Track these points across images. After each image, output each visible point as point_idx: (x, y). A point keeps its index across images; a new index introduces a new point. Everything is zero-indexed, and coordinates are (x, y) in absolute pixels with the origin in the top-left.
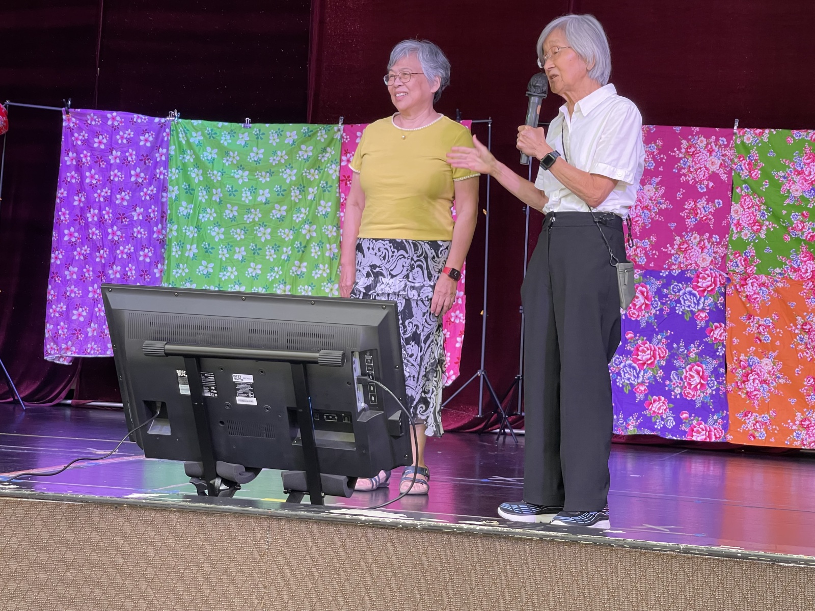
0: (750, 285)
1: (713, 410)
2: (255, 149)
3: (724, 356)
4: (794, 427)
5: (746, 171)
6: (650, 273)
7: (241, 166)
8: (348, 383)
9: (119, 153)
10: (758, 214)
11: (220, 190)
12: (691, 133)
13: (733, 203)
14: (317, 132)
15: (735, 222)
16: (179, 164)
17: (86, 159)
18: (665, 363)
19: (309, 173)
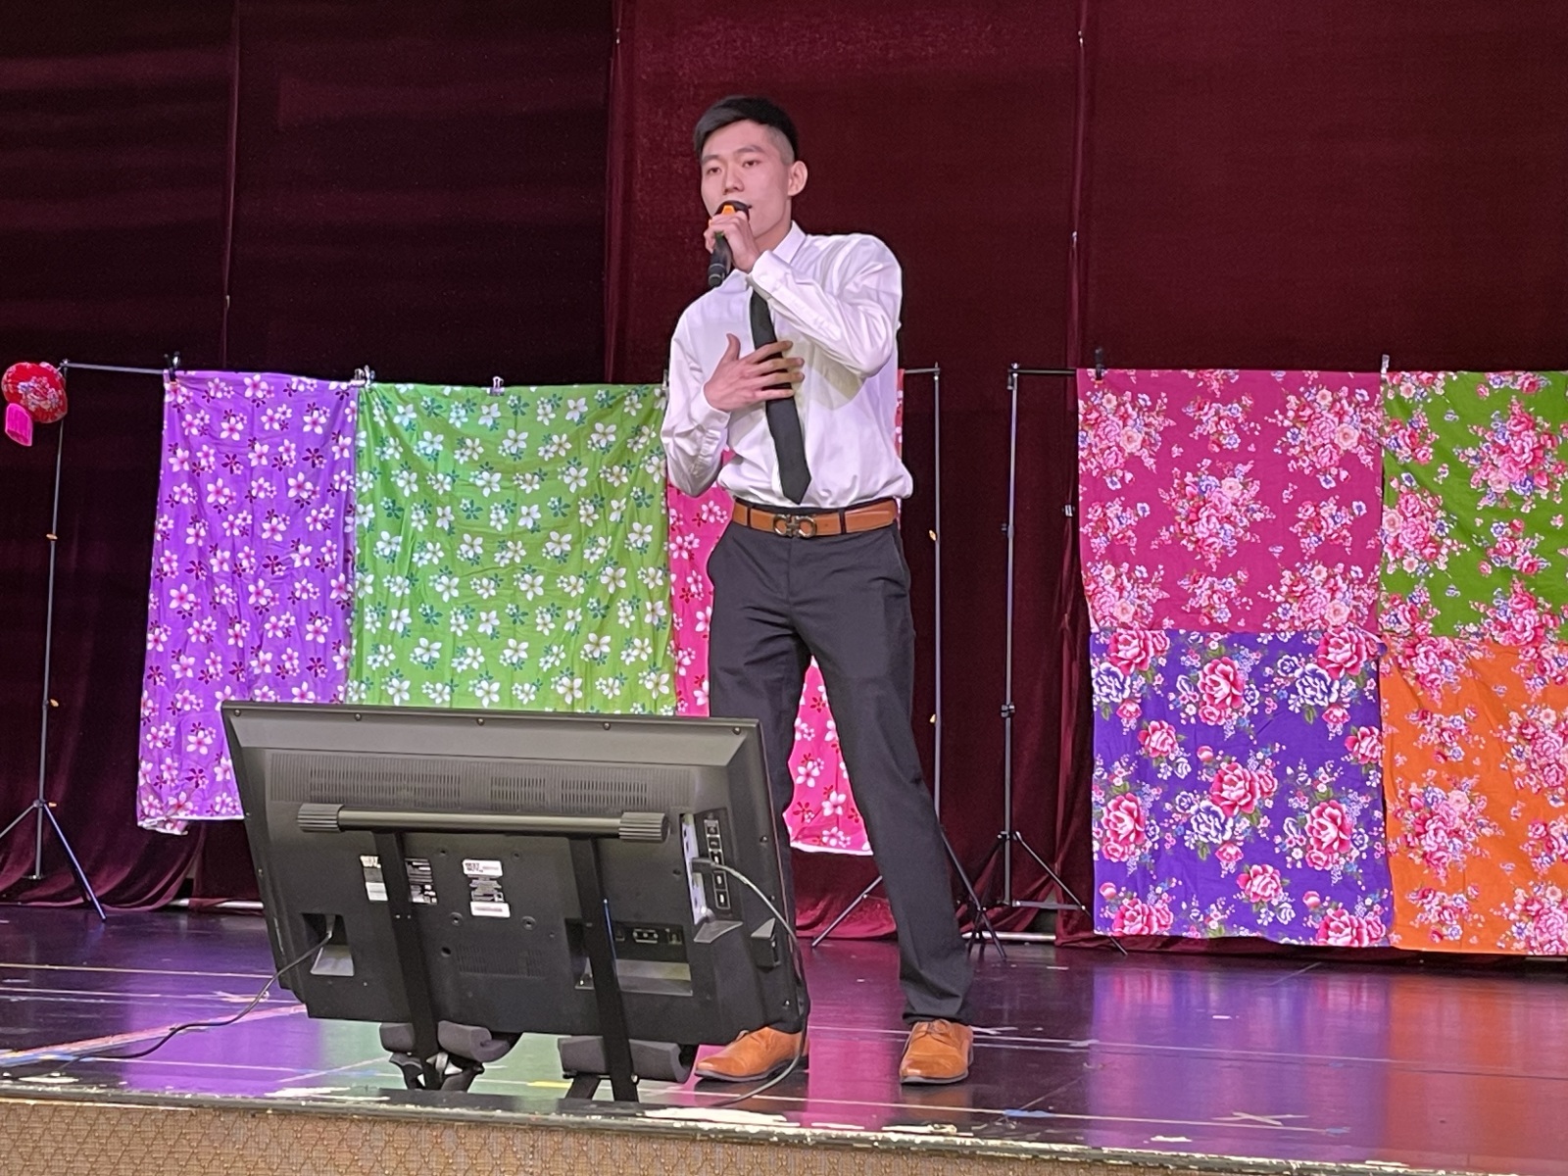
0: (1422, 656)
1: (1363, 888)
2: (511, 433)
3: (1381, 787)
4: (1513, 916)
5: (1405, 448)
6: (1239, 638)
7: (487, 464)
8: (675, 872)
9: (266, 448)
10: (1433, 527)
11: (448, 508)
12: (1304, 382)
13: (1385, 507)
14: (624, 398)
15: (1390, 541)
16: (375, 464)
17: (208, 459)
18: (1271, 802)
19: (612, 474)
